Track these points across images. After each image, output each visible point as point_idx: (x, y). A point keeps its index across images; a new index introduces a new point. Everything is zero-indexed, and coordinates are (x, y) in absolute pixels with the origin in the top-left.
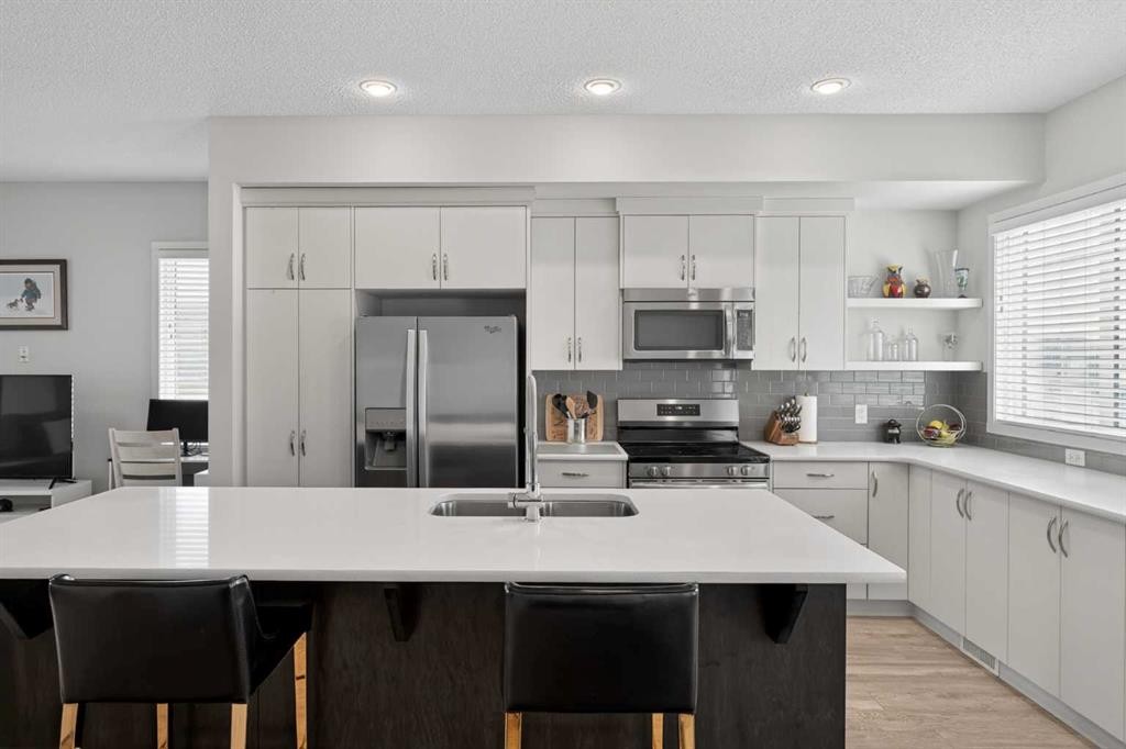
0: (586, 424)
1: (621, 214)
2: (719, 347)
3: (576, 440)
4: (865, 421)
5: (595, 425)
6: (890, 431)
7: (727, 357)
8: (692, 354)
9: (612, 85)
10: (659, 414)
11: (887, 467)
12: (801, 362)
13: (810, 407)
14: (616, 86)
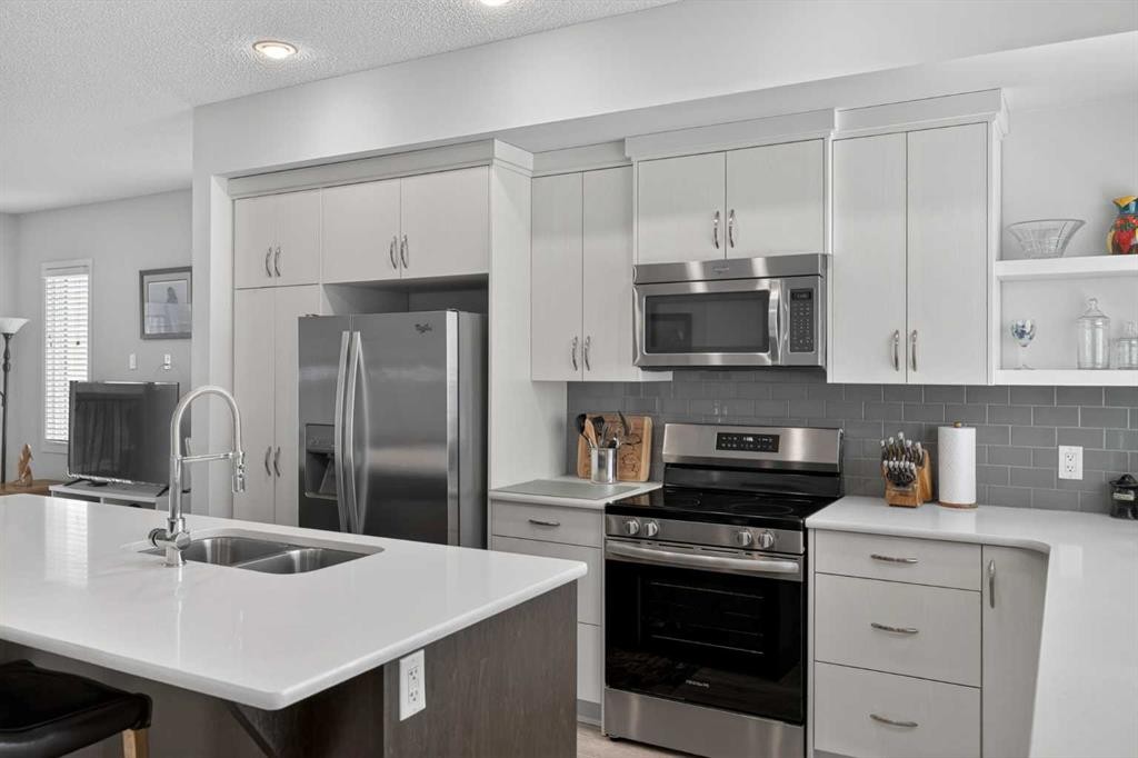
0: (615, 456)
4: (1078, 475)
6: (1118, 496)
7: (775, 363)
11: (1017, 554)
12: (910, 371)
13: (961, 447)
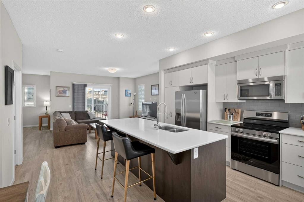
1: (237, 60)
2: (268, 96)
3: (230, 120)
5: (238, 117)
8: (255, 98)
9: (211, 33)
10: (256, 115)
14: (212, 33)
